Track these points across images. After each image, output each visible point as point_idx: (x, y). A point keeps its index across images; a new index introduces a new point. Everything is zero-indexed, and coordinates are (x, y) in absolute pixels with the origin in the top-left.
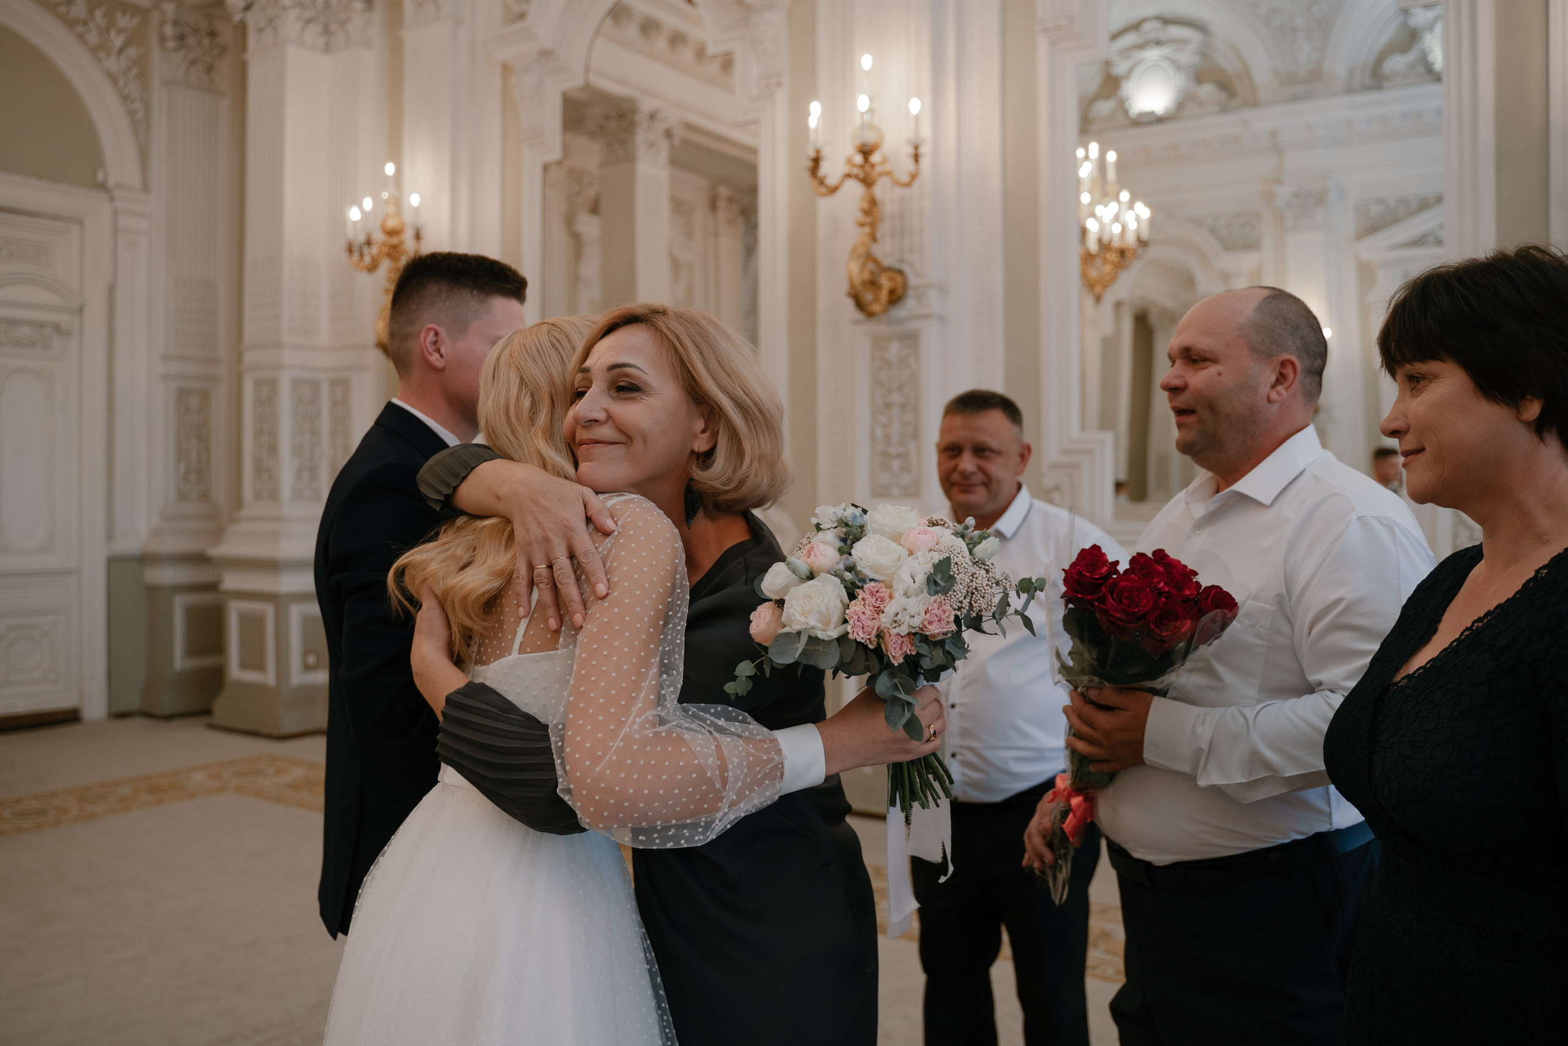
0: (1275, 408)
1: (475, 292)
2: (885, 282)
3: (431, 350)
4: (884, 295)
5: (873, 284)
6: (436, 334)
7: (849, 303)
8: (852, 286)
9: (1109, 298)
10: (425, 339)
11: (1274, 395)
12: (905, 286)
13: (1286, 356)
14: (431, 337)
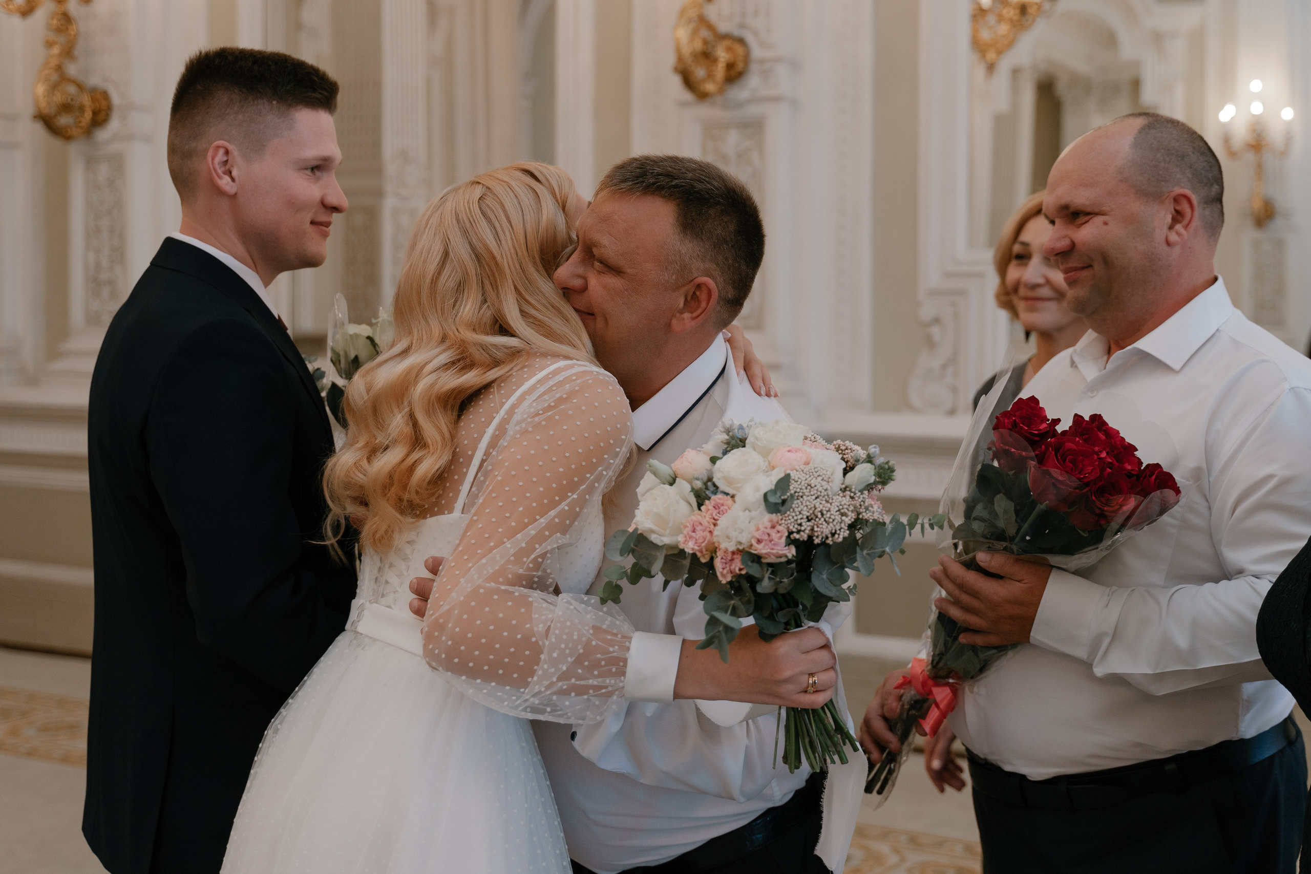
0: (1177, 250)
1: (274, 102)
2: (722, 55)
3: (220, 171)
4: (720, 71)
5: (707, 56)
6: (227, 152)
7: (676, 81)
8: (680, 59)
9: (1005, 65)
10: (213, 159)
11: (1173, 237)
12: (747, 58)
13: (1178, 190)
14: (220, 156)
